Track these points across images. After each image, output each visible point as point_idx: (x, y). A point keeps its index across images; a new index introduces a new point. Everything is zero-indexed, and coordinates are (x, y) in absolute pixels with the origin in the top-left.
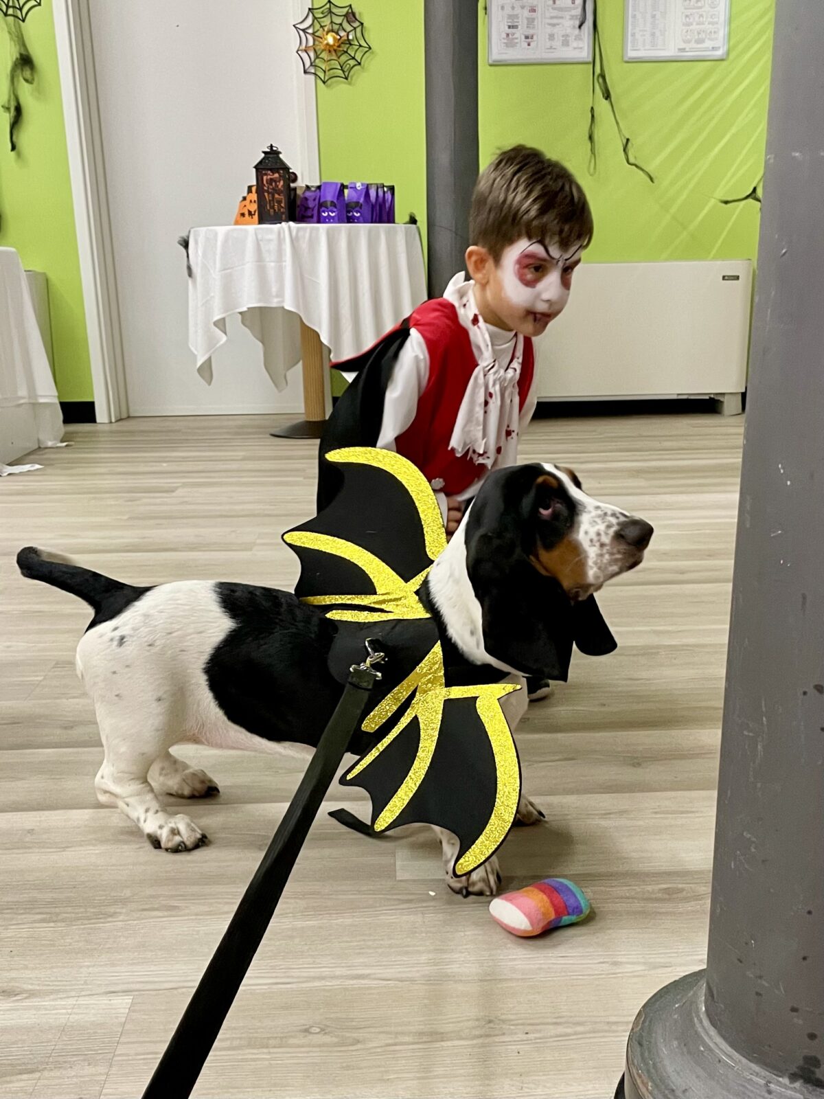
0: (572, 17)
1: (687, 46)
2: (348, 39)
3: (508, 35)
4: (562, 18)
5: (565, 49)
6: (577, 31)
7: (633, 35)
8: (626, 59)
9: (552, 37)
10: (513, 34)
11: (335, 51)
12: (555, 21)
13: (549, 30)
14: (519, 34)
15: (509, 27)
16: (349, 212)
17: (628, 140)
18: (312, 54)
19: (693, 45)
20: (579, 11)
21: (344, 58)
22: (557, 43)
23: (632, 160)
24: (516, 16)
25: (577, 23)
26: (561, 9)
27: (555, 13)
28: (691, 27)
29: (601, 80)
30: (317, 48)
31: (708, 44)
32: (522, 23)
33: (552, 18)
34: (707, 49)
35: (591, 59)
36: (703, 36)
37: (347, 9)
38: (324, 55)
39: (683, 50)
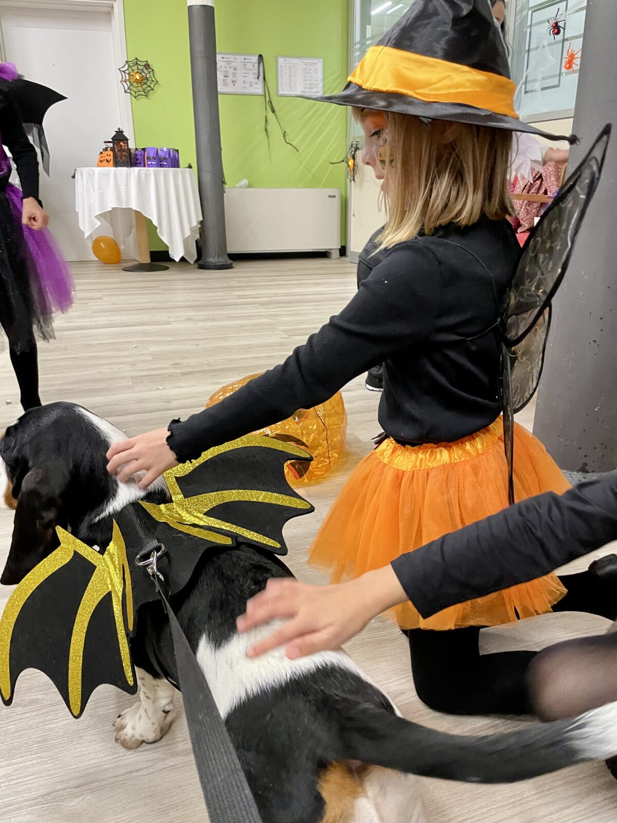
0: (253, 74)
1: (306, 90)
2: (147, 78)
3: (224, 80)
4: (248, 73)
5: (251, 88)
6: (257, 80)
7: (281, 84)
8: (279, 95)
9: (244, 82)
10: (226, 80)
11: (140, 82)
12: (245, 75)
13: (243, 79)
14: (229, 80)
15: (225, 76)
16: (160, 162)
17: (285, 132)
18: (128, 83)
19: (308, 90)
20: (256, 71)
21: (145, 86)
22: (247, 85)
23: (288, 141)
24: (227, 72)
25: (257, 76)
26: (247, 69)
27: (246, 71)
28: (307, 82)
29: (270, 104)
30: (131, 80)
31: (315, 90)
32: (231, 75)
33: (244, 73)
34: (314, 92)
35: (262, 94)
36: (312, 86)
37: (145, 63)
38: (135, 84)
39: (303, 92)
